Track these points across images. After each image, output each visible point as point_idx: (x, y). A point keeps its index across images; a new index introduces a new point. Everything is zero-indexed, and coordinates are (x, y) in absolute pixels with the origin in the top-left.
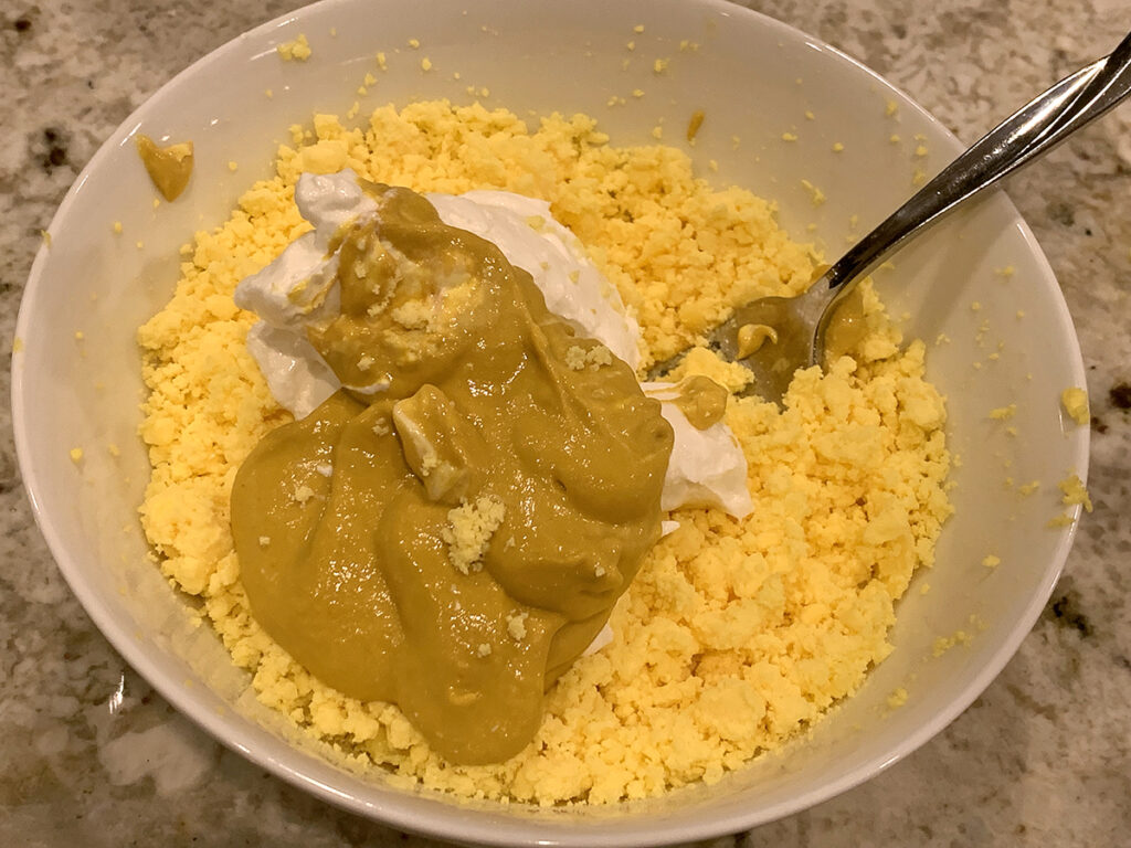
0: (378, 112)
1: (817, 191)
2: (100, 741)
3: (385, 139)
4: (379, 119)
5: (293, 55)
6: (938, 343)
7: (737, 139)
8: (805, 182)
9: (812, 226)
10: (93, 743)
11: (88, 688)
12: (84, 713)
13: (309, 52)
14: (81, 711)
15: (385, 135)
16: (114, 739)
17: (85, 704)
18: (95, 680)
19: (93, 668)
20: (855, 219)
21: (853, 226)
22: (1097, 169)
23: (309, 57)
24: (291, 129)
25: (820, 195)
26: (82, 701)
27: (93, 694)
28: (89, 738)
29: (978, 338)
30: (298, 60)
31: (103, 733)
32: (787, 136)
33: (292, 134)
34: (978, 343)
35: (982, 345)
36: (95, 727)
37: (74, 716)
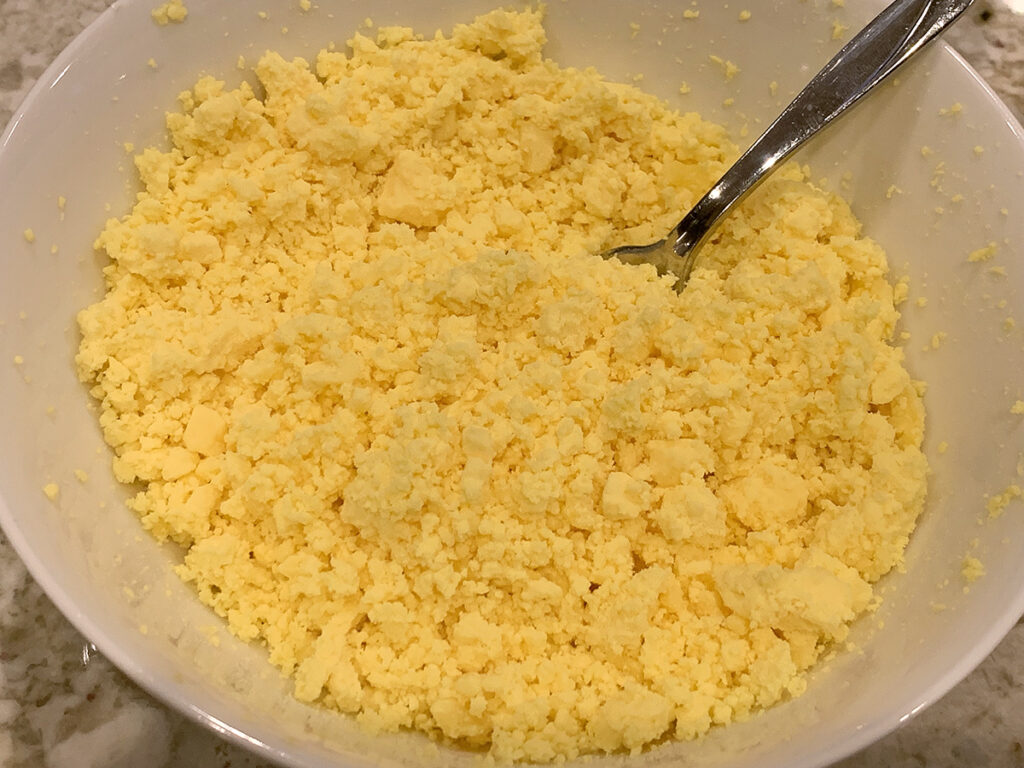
0: (263, 62)
1: (728, 63)
2: (47, 745)
3: (277, 89)
4: (268, 68)
5: (169, 18)
6: (889, 196)
7: (634, 26)
8: (714, 57)
9: (729, 101)
10: (38, 747)
11: (29, 689)
12: (27, 716)
13: (184, 11)
14: (23, 714)
15: (277, 84)
16: (60, 741)
17: (26, 707)
18: (35, 679)
19: (32, 666)
20: (774, 85)
21: (773, 93)
22: (1013, 57)
23: (186, 18)
24: (180, 97)
25: (732, 68)
26: (23, 703)
27: (34, 695)
28: (34, 744)
29: (934, 183)
30: (173, 21)
31: (49, 735)
32: (688, 13)
33: (181, 102)
34: (936, 187)
35: (940, 189)
36: (40, 730)
37: (17, 720)
